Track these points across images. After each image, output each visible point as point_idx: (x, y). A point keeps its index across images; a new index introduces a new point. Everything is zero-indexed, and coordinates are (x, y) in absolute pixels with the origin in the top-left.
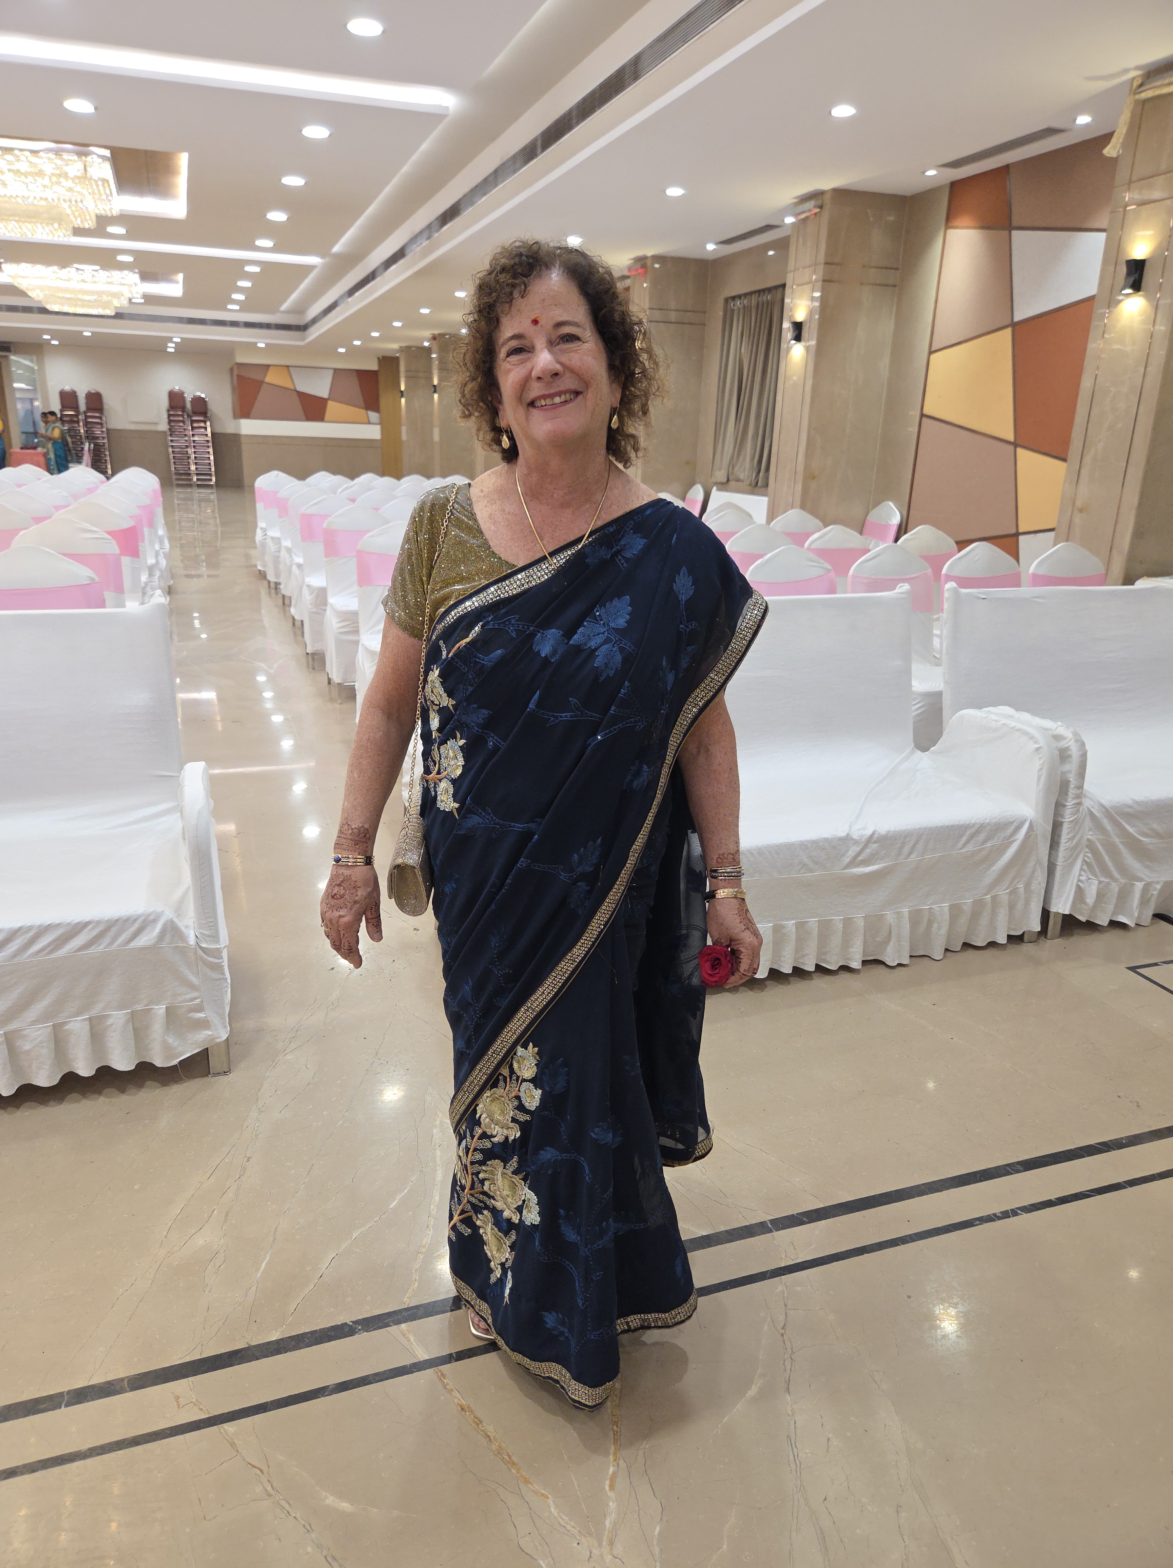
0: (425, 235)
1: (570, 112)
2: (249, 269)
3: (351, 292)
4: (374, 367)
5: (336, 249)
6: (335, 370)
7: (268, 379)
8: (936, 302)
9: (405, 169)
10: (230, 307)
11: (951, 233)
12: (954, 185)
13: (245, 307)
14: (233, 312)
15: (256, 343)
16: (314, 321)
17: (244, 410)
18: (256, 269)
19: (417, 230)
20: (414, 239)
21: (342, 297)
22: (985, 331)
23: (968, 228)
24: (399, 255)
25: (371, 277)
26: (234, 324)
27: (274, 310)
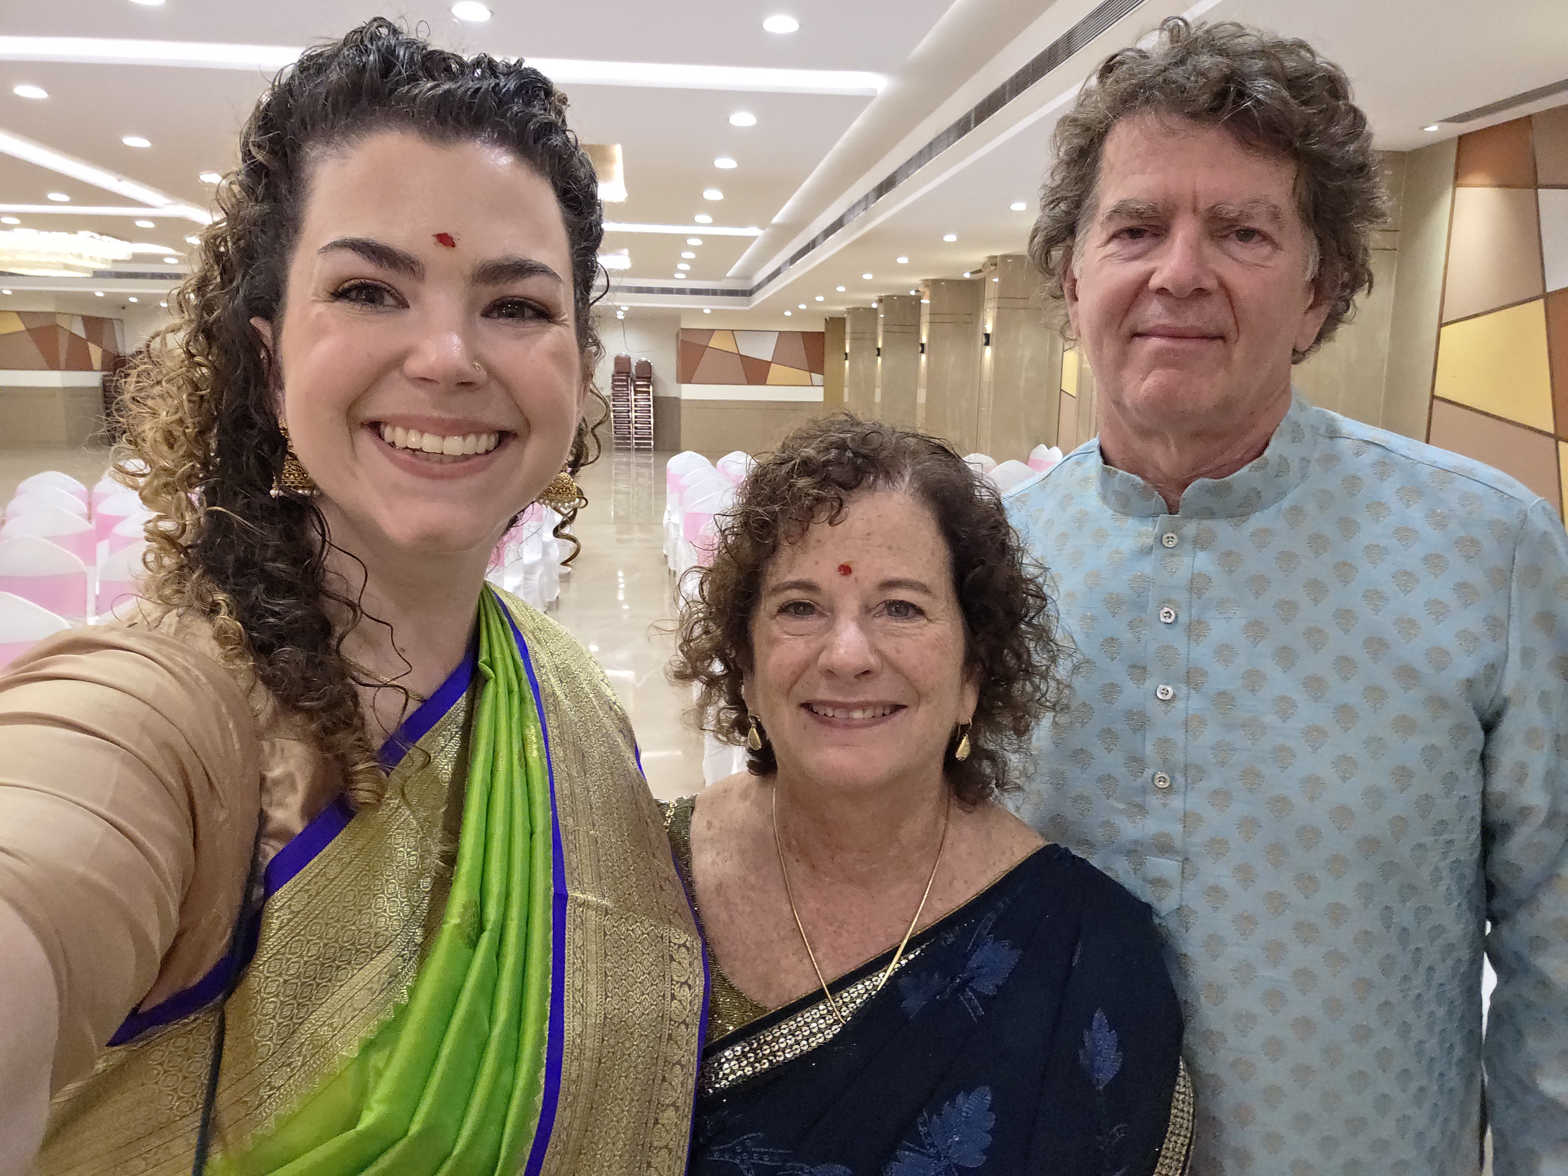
0: (863, 205)
1: (1003, 87)
2: (691, 242)
3: (793, 260)
4: (821, 328)
5: (776, 220)
6: (780, 332)
7: (712, 344)
8: (1446, 267)
9: (838, 145)
10: (676, 276)
11: (1461, 192)
12: (1462, 139)
13: (690, 275)
14: (680, 280)
15: (702, 309)
16: (759, 286)
17: (686, 376)
18: (698, 242)
19: (855, 201)
20: (852, 209)
21: (785, 264)
22: (1510, 302)
23: (1483, 186)
24: (839, 224)
25: (811, 246)
26: (681, 291)
27: (721, 277)
